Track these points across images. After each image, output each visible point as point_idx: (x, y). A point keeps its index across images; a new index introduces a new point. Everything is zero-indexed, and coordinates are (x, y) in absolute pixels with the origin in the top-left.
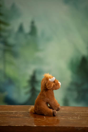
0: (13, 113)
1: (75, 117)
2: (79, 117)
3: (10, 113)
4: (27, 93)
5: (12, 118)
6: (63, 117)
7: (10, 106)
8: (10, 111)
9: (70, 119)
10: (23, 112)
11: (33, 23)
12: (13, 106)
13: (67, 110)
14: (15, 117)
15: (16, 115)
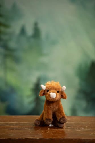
0: (13, 124)
1: (82, 128)
2: (86, 128)
3: (10, 124)
4: (30, 103)
5: (12, 130)
6: (69, 129)
7: (10, 116)
8: (10, 123)
9: (77, 130)
10: (25, 123)
11: (36, 24)
12: (13, 117)
13: (73, 120)
14: (16, 129)
15: (17, 127)
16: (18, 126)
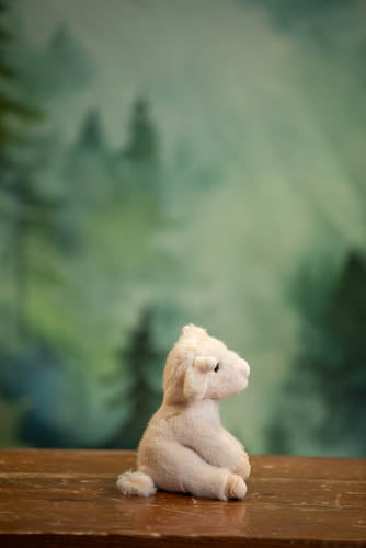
0: (60, 480)
1: (323, 500)
2: (337, 502)
3: (47, 482)
4: (113, 404)
5: (56, 504)
6: (272, 501)
7: (47, 451)
9: (303, 507)
11: (140, 108)
12: (58, 453)
13: (287, 471)
14: (72, 499)
15: (76, 492)
16: (78, 489)
